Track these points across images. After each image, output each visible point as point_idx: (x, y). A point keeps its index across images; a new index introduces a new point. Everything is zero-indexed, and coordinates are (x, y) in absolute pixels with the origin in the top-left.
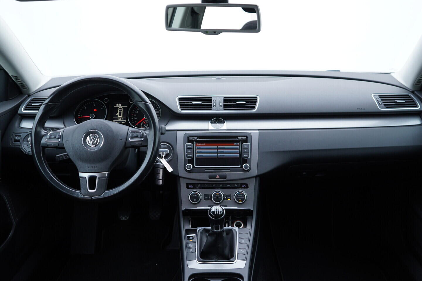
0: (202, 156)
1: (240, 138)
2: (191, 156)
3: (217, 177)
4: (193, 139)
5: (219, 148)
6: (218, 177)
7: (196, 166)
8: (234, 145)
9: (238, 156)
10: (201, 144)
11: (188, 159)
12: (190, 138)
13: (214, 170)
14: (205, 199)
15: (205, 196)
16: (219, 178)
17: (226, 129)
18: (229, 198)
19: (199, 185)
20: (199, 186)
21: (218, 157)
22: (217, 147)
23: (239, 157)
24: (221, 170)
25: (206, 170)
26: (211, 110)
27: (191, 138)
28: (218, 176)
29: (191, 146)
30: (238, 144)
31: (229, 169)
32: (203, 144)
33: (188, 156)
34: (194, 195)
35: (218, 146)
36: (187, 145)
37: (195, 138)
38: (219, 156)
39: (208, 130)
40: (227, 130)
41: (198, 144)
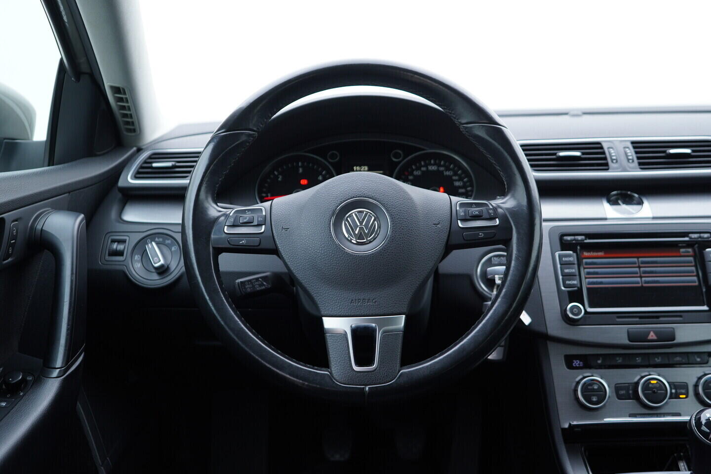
0: (601, 283)
1: (696, 236)
2: (575, 282)
3: (650, 337)
4: (575, 240)
5: (643, 263)
6: (652, 336)
7: (590, 310)
8: (678, 254)
9: (695, 282)
10: (595, 254)
11: (569, 292)
12: (565, 238)
13: (640, 317)
14: (620, 397)
15: (618, 389)
16: (655, 337)
17: (651, 215)
18: (683, 391)
19: (599, 359)
20: (599, 362)
21: (645, 285)
22: (635, 260)
23: (697, 284)
24: (658, 317)
25: (618, 317)
26: (608, 169)
27: (569, 238)
28: (652, 333)
29: (571, 259)
30: (689, 252)
31: (681, 316)
32: (601, 254)
33: (568, 282)
34: (591, 385)
35: (638, 258)
36: (560, 257)
37: (580, 238)
38: (646, 282)
39: (605, 219)
40: (654, 218)
41: (586, 254)
